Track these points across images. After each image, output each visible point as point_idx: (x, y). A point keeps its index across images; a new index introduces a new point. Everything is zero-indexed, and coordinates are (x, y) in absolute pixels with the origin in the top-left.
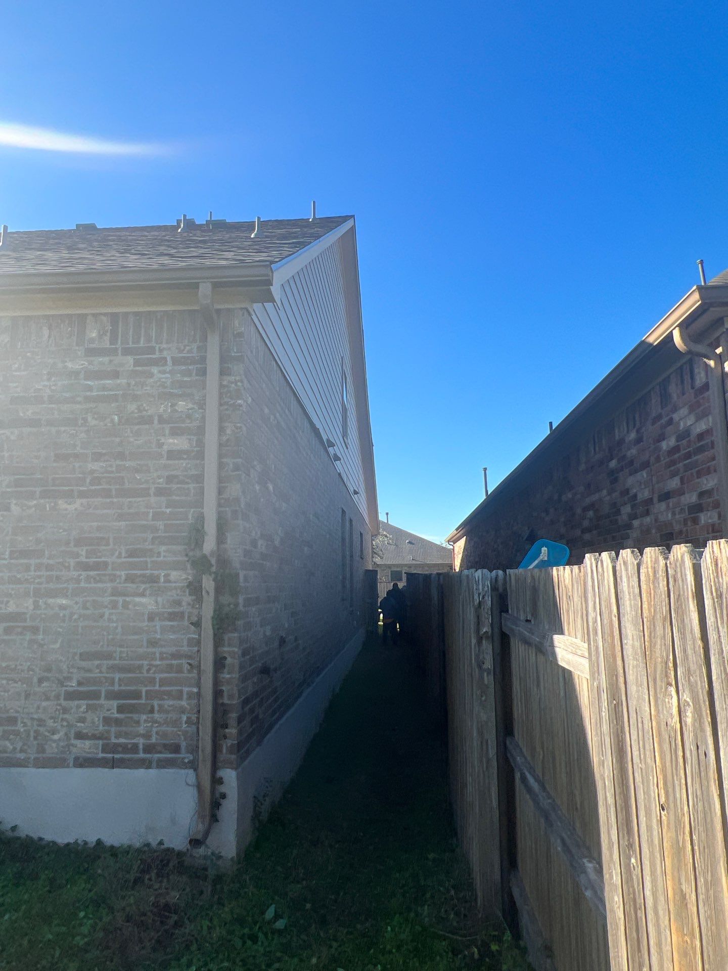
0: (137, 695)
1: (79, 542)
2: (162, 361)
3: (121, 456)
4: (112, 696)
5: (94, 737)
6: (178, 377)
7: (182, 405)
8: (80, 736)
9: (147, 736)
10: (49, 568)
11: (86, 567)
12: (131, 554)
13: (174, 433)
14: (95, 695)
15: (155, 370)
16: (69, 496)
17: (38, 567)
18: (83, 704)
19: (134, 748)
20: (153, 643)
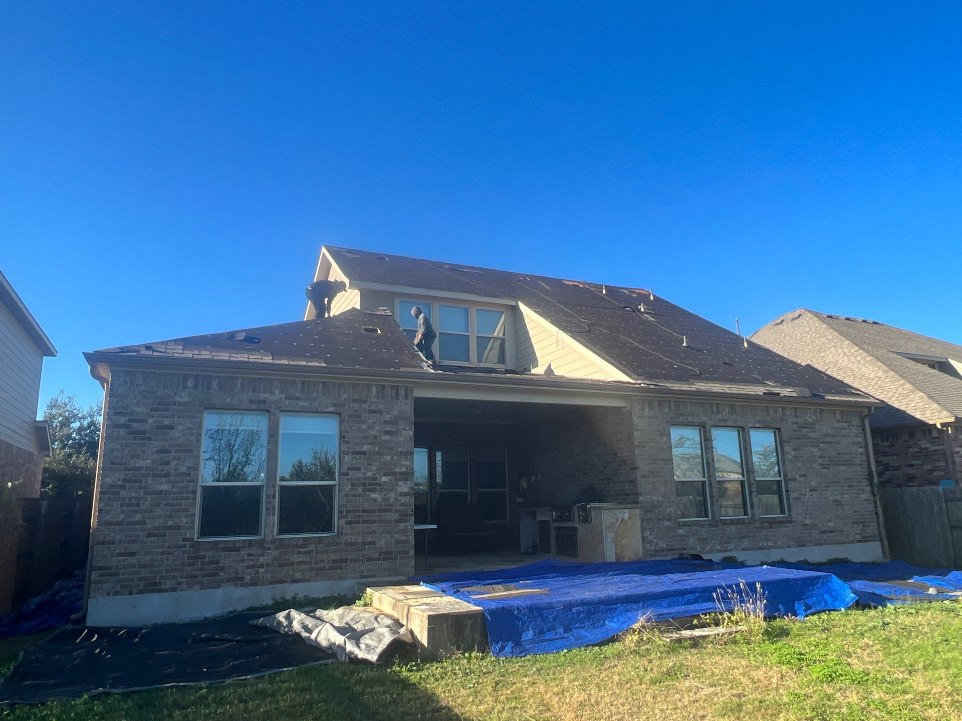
1: (846, 479)
2: (853, 426)
4: (861, 523)
6: (858, 431)
9: (869, 534)
10: (842, 486)
11: (849, 486)
13: (861, 447)
14: (857, 523)
15: (852, 428)
16: (842, 465)
17: (840, 486)
18: (856, 525)
20: (866, 508)
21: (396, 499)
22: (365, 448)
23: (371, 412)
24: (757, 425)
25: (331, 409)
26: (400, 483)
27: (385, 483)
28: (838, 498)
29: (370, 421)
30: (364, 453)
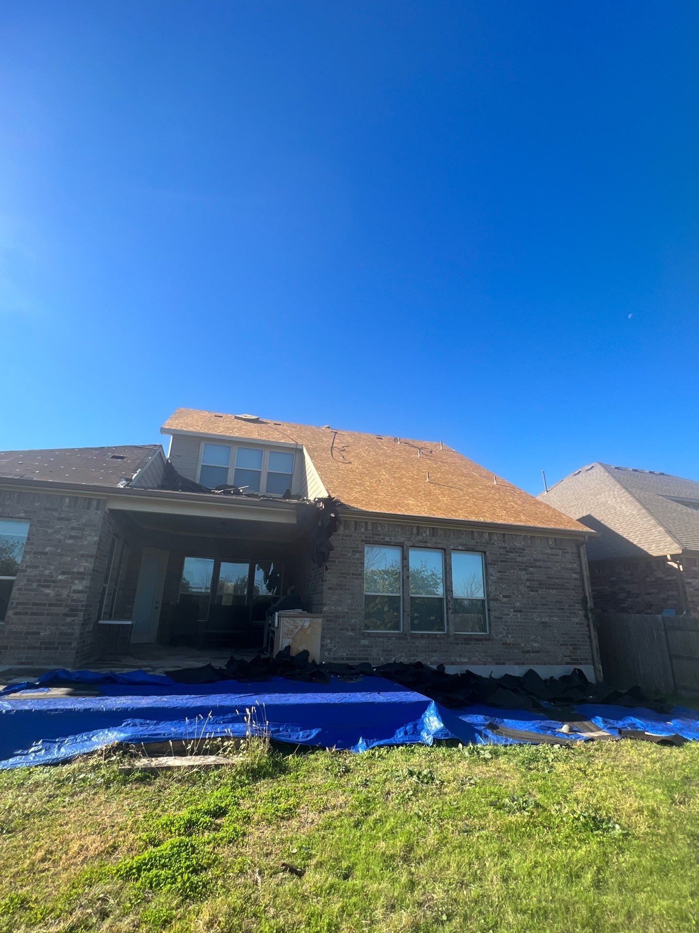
0: (575, 645)
1: (557, 602)
2: (567, 553)
3: (563, 579)
4: (571, 645)
5: (569, 656)
6: (573, 558)
7: (575, 565)
8: (565, 656)
9: (580, 656)
10: (551, 609)
11: (559, 609)
12: (569, 606)
13: (575, 573)
14: (566, 645)
15: (567, 555)
16: (552, 589)
17: (548, 608)
18: (565, 647)
19: (578, 660)
20: (578, 631)
21: (68, 596)
22: (48, 549)
23: (60, 519)
24: (460, 548)
25: (23, 515)
26: (76, 582)
27: (60, 581)
28: (547, 620)
29: (57, 527)
30: (46, 553)
